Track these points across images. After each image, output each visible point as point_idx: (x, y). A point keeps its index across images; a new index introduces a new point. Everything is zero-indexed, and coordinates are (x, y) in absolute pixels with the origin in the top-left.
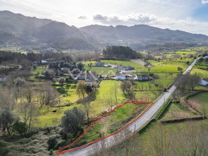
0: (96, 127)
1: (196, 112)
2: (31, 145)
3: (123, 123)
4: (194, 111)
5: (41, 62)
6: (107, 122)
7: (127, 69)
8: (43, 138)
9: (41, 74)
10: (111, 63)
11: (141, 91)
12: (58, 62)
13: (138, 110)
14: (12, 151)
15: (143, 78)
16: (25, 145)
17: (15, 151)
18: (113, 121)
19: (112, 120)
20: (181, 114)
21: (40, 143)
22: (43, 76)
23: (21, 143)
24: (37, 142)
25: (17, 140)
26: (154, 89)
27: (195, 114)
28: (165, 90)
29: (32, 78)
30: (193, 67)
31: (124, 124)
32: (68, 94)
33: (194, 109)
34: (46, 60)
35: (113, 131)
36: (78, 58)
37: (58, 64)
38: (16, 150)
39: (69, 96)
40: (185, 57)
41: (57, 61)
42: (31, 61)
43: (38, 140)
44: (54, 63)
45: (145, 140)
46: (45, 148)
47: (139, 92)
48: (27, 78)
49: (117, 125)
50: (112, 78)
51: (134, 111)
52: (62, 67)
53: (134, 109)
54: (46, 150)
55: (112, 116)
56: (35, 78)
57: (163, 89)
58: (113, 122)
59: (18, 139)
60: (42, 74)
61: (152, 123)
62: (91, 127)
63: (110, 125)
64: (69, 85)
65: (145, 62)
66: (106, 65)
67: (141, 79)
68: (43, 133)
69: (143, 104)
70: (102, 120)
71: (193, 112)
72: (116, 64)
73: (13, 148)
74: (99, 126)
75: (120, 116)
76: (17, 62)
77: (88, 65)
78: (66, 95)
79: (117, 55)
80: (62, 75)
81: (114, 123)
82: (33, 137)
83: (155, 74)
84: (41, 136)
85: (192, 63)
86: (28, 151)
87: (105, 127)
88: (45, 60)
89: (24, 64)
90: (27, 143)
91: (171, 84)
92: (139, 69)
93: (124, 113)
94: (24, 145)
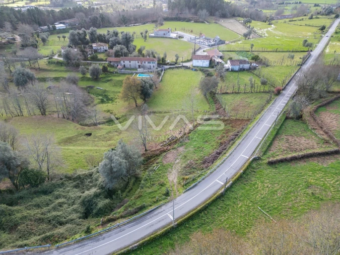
0: (160, 170)
1: (328, 139)
2: (54, 209)
3: (204, 163)
4: (325, 137)
5: (54, 28)
6: (177, 161)
7: (213, 43)
8: (73, 196)
9: (57, 55)
10: (184, 30)
11: (236, 93)
12: (85, 32)
13: (231, 134)
14: (24, 223)
15: (241, 66)
16: (45, 209)
17: (29, 222)
18: (188, 158)
19: (185, 157)
20: (303, 141)
21: (69, 205)
22: (61, 59)
23: (38, 206)
24: (63, 203)
25: (30, 200)
26: (258, 90)
27: (327, 142)
28: (279, 93)
29: (42, 63)
30: (332, 38)
31: (206, 165)
32: (110, 97)
33: (326, 133)
34: (64, 23)
35: (188, 183)
36: (121, 17)
37: (86, 35)
38: (31, 220)
39: (110, 102)
40: (318, 14)
41: (83, 29)
42: (36, 26)
43: (66, 198)
44: (78, 33)
45: (241, 199)
46: (78, 214)
47: (232, 95)
48: (34, 63)
49: (194, 167)
50: (185, 64)
51: (224, 137)
52: (93, 42)
53: (223, 133)
54: (80, 218)
55: (186, 149)
56: (47, 64)
57: (274, 90)
58: (188, 160)
59: (32, 199)
60: (60, 56)
61: (254, 165)
62: (151, 171)
63: (183, 166)
64: (110, 79)
65: (244, 25)
66: (173, 35)
67: (237, 68)
68: (71, 185)
69: (239, 123)
70: (170, 156)
71: (323, 139)
72: (192, 31)
73: (24, 218)
74: (165, 169)
75: (198, 147)
76: (10, 29)
77: (142, 34)
78: (105, 100)
79: (193, 10)
80: (94, 59)
81: (189, 162)
82: (56, 193)
83: (262, 56)
84: (69, 190)
85: (329, 27)
86: (50, 221)
87: (174, 171)
88: (61, 23)
89: (23, 35)
90: (48, 205)
91: (290, 79)
92: (233, 44)
93: (206, 141)
94: (42, 210)
